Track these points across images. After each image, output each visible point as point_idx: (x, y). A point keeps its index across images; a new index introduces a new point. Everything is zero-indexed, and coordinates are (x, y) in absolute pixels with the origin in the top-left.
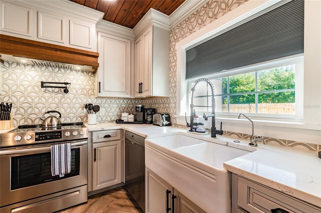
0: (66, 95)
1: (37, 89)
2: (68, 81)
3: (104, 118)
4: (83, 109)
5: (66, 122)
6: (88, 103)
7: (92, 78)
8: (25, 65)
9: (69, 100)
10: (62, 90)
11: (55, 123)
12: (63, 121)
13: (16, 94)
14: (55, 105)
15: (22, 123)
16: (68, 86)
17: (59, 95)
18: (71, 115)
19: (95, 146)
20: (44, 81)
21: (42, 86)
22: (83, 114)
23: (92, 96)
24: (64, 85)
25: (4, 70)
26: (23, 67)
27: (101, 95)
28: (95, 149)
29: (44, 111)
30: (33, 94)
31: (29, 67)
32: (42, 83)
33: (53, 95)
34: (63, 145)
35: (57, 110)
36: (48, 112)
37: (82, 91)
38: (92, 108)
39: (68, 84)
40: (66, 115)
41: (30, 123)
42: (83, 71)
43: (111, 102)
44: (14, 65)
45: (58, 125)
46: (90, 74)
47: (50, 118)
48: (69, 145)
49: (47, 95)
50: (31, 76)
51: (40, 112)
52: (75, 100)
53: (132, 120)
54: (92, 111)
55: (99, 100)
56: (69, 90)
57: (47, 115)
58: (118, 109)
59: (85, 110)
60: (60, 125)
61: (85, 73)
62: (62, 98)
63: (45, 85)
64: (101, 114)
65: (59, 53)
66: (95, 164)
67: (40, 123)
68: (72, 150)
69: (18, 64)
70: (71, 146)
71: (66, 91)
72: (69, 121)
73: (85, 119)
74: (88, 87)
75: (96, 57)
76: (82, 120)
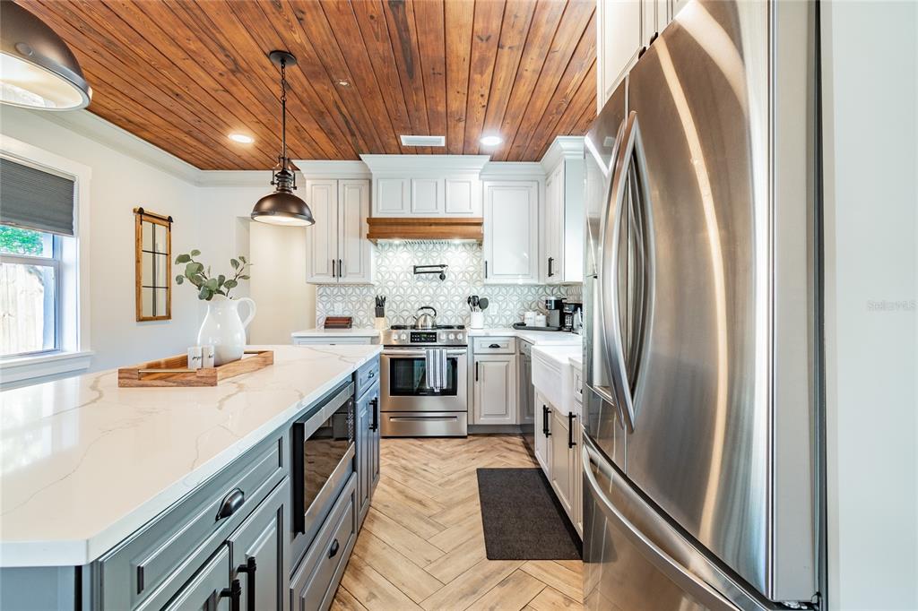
0: (443, 283)
1: (409, 275)
2: (446, 264)
3: (496, 321)
4: (464, 304)
5: (442, 324)
6: (471, 294)
7: (478, 254)
8: (397, 246)
9: (446, 291)
10: (438, 275)
11: (430, 324)
12: (439, 322)
13: (389, 283)
14: (428, 298)
15: (394, 323)
16: (444, 269)
17: (434, 284)
18: (449, 313)
19: (477, 358)
20: (417, 265)
21: (415, 273)
22: (464, 313)
23: (478, 283)
24: (440, 269)
25: (378, 254)
26: (395, 248)
27: (489, 281)
28: (477, 363)
29: (417, 306)
30: (405, 284)
31: (402, 247)
32: (415, 268)
33: (427, 283)
34: (438, 351)
35: (431, 305)
36: (422, 308)
37: (464, 276)
38: (478, 303)
39: (444, 266)
40: (442, 313)
41: (402, 323)
42: (464, 245)
43: (507, 292)
44: (386, 248)
45: (433, 326)
46: (475, 247)
47: (423, 317)
48: (444, 351)
49: (420, 284)
50: (403, 259)
51: (412, 307)
52: (454, 290)
53: (542, 324)
54: (477, 307)
55: (489, 290)
56: (446, 275)
57: (421, 313)
58: (519, 306)
59: (468, 306)
60: (436, 327)
61: (468, 248)
62: (438, 287)
63: (418, 270)
64: (491, 314)
65: (433, 227)
66: (477, 384)
67: (413, 324)
68: (448, 359)
69: (391, 245)
70: (447, 354)
71: (442, 277)
72: (445, 323)
73: (467, 321)
74: (471, 269)
75: (480, 224)
76: (464, 321)
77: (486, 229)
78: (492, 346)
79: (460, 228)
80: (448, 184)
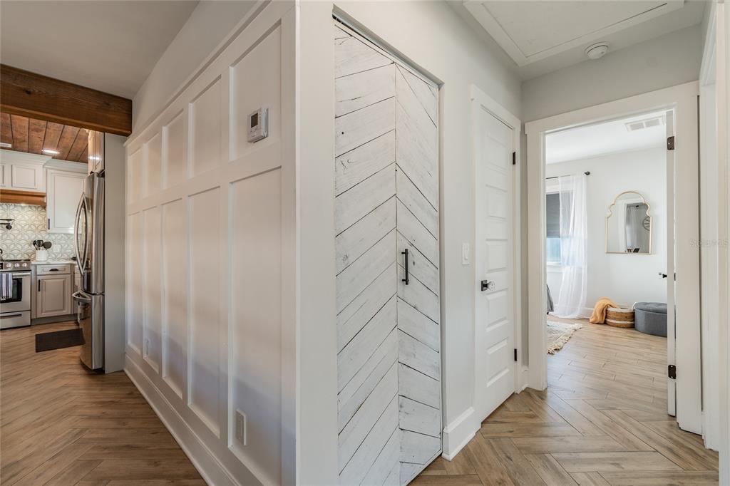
0: (9, 231)
2: (13, 218)
3: (59, 256)
4: (30, 245)
5: (8, 259)
6: (37, 239)
7: (42, 213)
9: (13, 237)
10: (4, 226)
12: (5, 257)
16: (11, 222)
18: (16, 252)
19: (39, 278)
22: (31, 251)
23: (42, 232)
24: (6, 222)
27: (52, 231)
28: (39, 281)
34: (4, 275)
37: (30, 226)
38: (39, 244)
39: (11, 220)
40: (8, 251)
42: (29, 207)
46: (39, 209)
48: (10, 274)
52: (20, 236)
54: (42, 247)
56: (13, 226)
59: (33, 247)
61: (34, 209)
62: (4, 234)
64: (54, 251)
66: (39, 294)
68: (13, 279)
70: (13, 276)
71: (9, 227)
72: (12, 258)
73: (33, 257)
74: (37, 223)
75: (43, 196)
76: (30, 257)
77: (49, 200)
78: (52, 270)
79: (25, 198)
80: (14, 169)
